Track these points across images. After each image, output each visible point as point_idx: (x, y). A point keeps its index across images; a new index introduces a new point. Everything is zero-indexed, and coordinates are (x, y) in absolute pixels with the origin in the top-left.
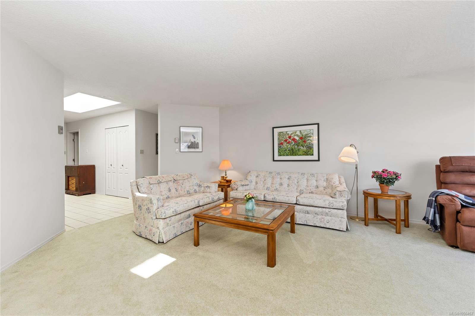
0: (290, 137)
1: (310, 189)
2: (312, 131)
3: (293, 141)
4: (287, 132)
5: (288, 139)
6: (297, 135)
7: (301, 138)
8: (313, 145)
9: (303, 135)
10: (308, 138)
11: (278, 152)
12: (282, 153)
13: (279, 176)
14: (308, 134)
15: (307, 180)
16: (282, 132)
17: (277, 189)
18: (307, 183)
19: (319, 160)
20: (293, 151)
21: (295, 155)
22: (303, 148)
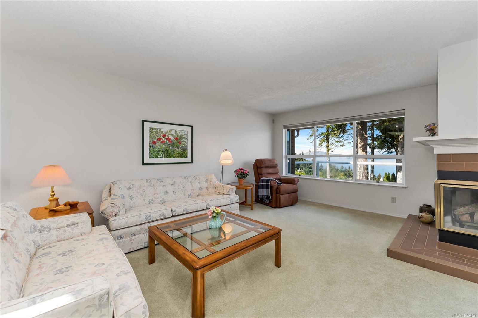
0: (164, 136)
1: (197, 192)
2: (186, 133)
3: (167, 141)
4: (161, 129)
5: (162, 137)
6: (172, 135)
7: (176, 139)
8: (187, 147)
9: (178, 135)
10: (183, 139)
11: (150, 153)
12: (154, 155)
13: (161, 183)
14: (183, 135)
15: (191, 183)
16: (155, 129)
17: (163, 200)
18: (192, 187)
19: (192, 162)
20: (167, 152)
21: (170, 157)
22: (178, 149)
